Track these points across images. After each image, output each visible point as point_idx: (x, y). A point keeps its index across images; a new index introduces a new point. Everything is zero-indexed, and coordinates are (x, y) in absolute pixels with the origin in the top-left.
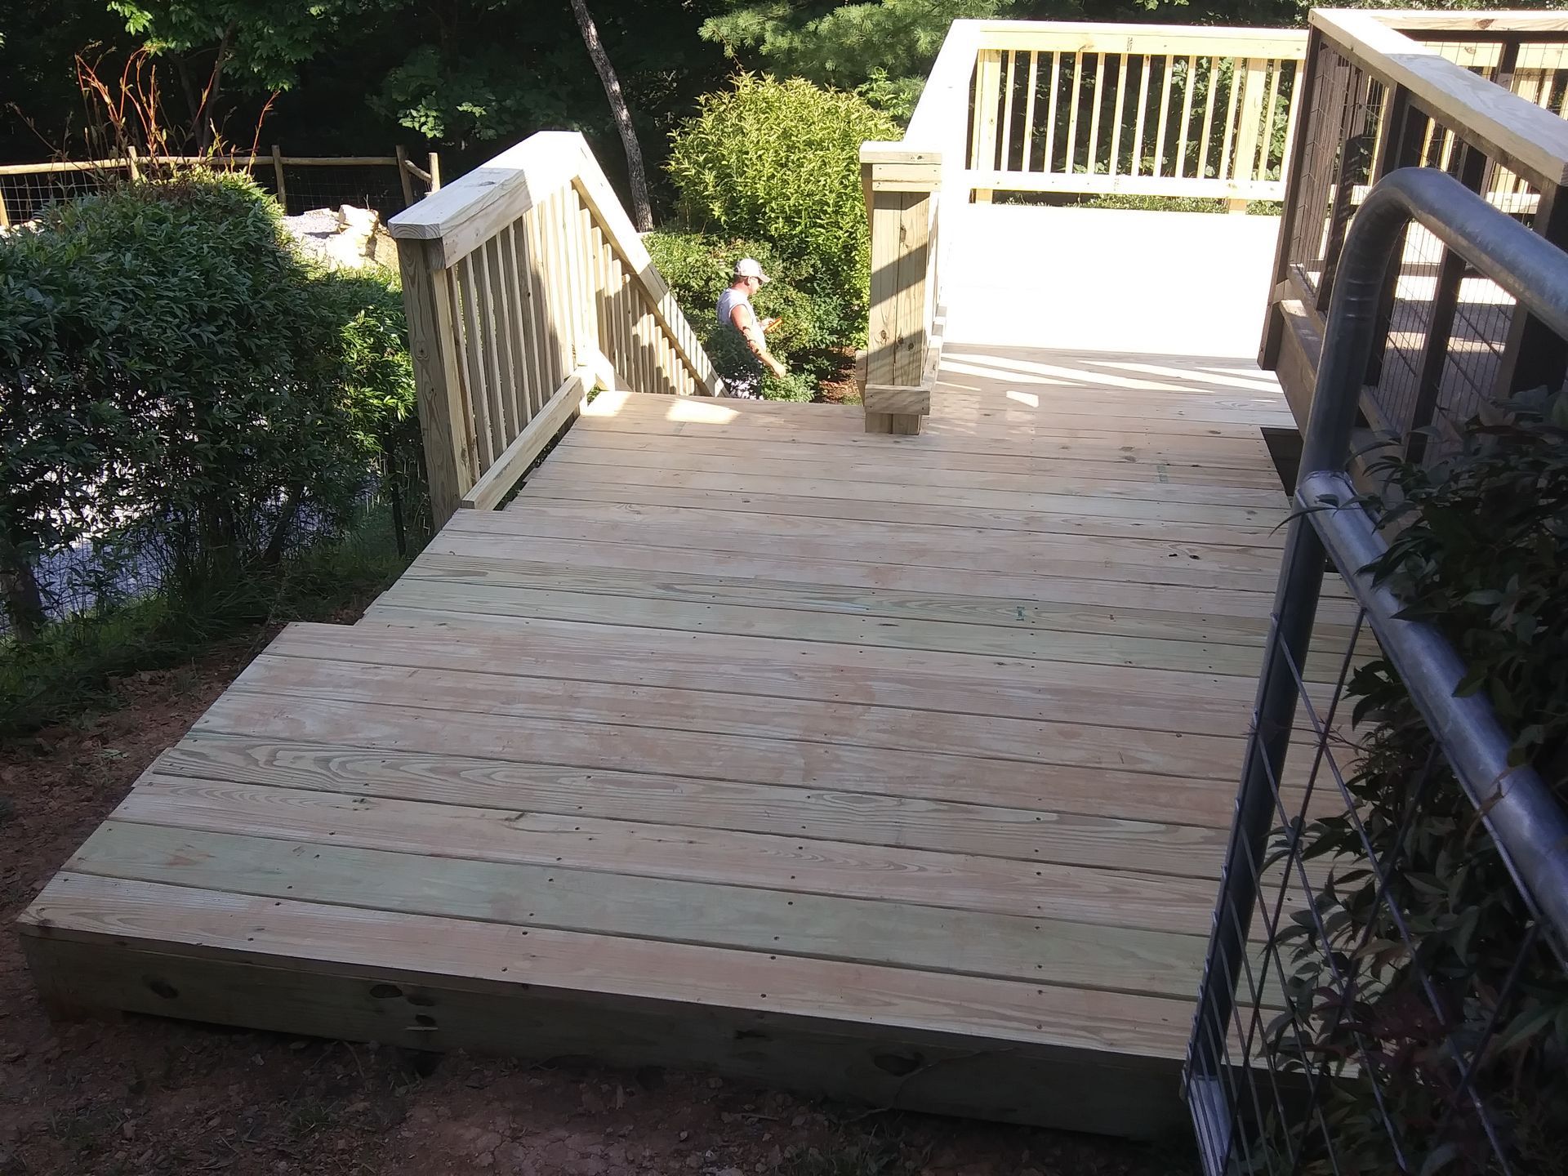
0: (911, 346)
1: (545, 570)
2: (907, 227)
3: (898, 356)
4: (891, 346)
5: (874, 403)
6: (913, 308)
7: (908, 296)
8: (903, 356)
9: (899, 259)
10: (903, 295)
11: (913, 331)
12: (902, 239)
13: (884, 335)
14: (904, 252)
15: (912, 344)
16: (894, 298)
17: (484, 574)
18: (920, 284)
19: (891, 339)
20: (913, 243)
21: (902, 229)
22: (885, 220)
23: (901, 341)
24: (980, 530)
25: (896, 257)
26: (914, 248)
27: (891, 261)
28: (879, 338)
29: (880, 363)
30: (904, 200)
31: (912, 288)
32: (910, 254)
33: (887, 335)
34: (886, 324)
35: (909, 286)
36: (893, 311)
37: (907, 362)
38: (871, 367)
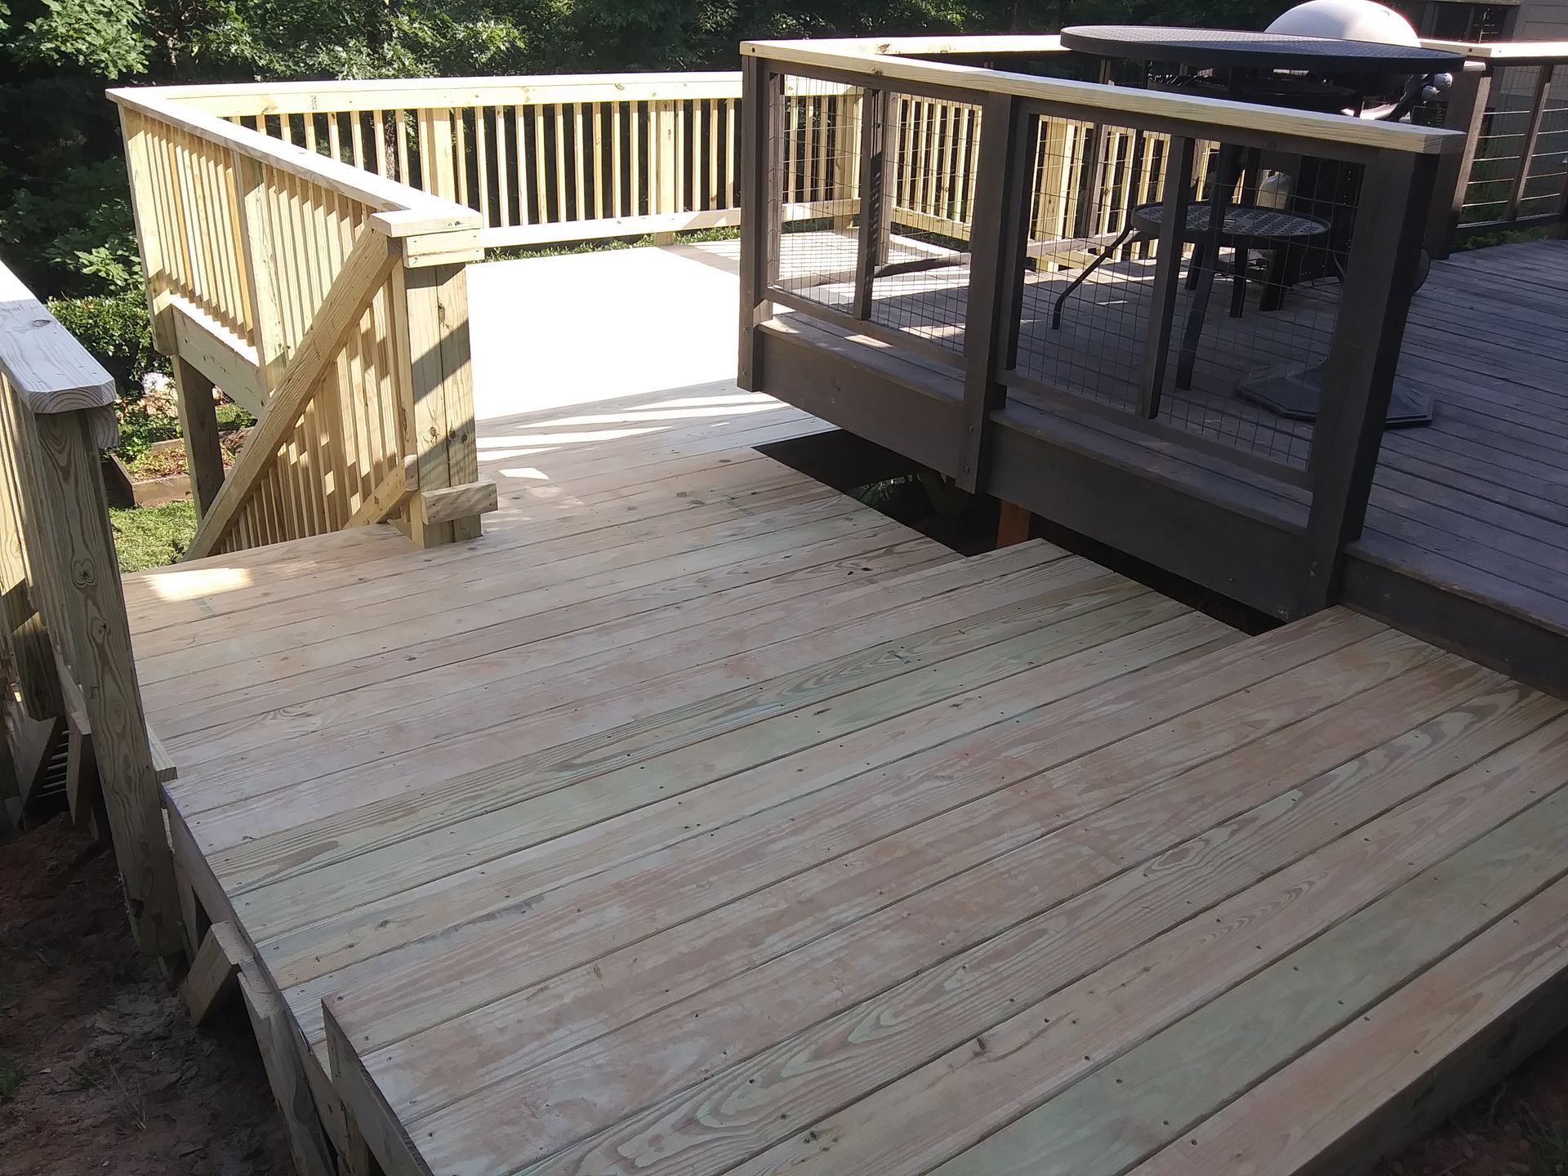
0: (464, 438)
1: (404, 808)
2: (445, 305)
3: (452, 450)
4: (442, 443)
5: (438, 512)
6: (461, 394)
7: (455, 382)
8: (457, 450)
9: (441, 343)
10: (449, 382)
11: (464, 421)
12: (441, 319)
13: (434, 433)
14: (445, 333)
15: (464, 435)
16: (440, 387)
17: (334, 845)
18: (467, 366)
19: (442, 435)
20: (454, 322)
21: (440, 307)
22: (421, 300)
23: (453, 434)
24: (676, 606)
25: (437, 340)
26: (455, 326)
27: (432, 345)
28: (429, 437)
29: (432, 464)
30: (439, 275)
31: (458, 372)
32: (452, 334)
33: (437, 432)
34: (434, 419)
35: (454, 371)
36: (441, 402)
37: (462, 457)
38: (423, 471)
